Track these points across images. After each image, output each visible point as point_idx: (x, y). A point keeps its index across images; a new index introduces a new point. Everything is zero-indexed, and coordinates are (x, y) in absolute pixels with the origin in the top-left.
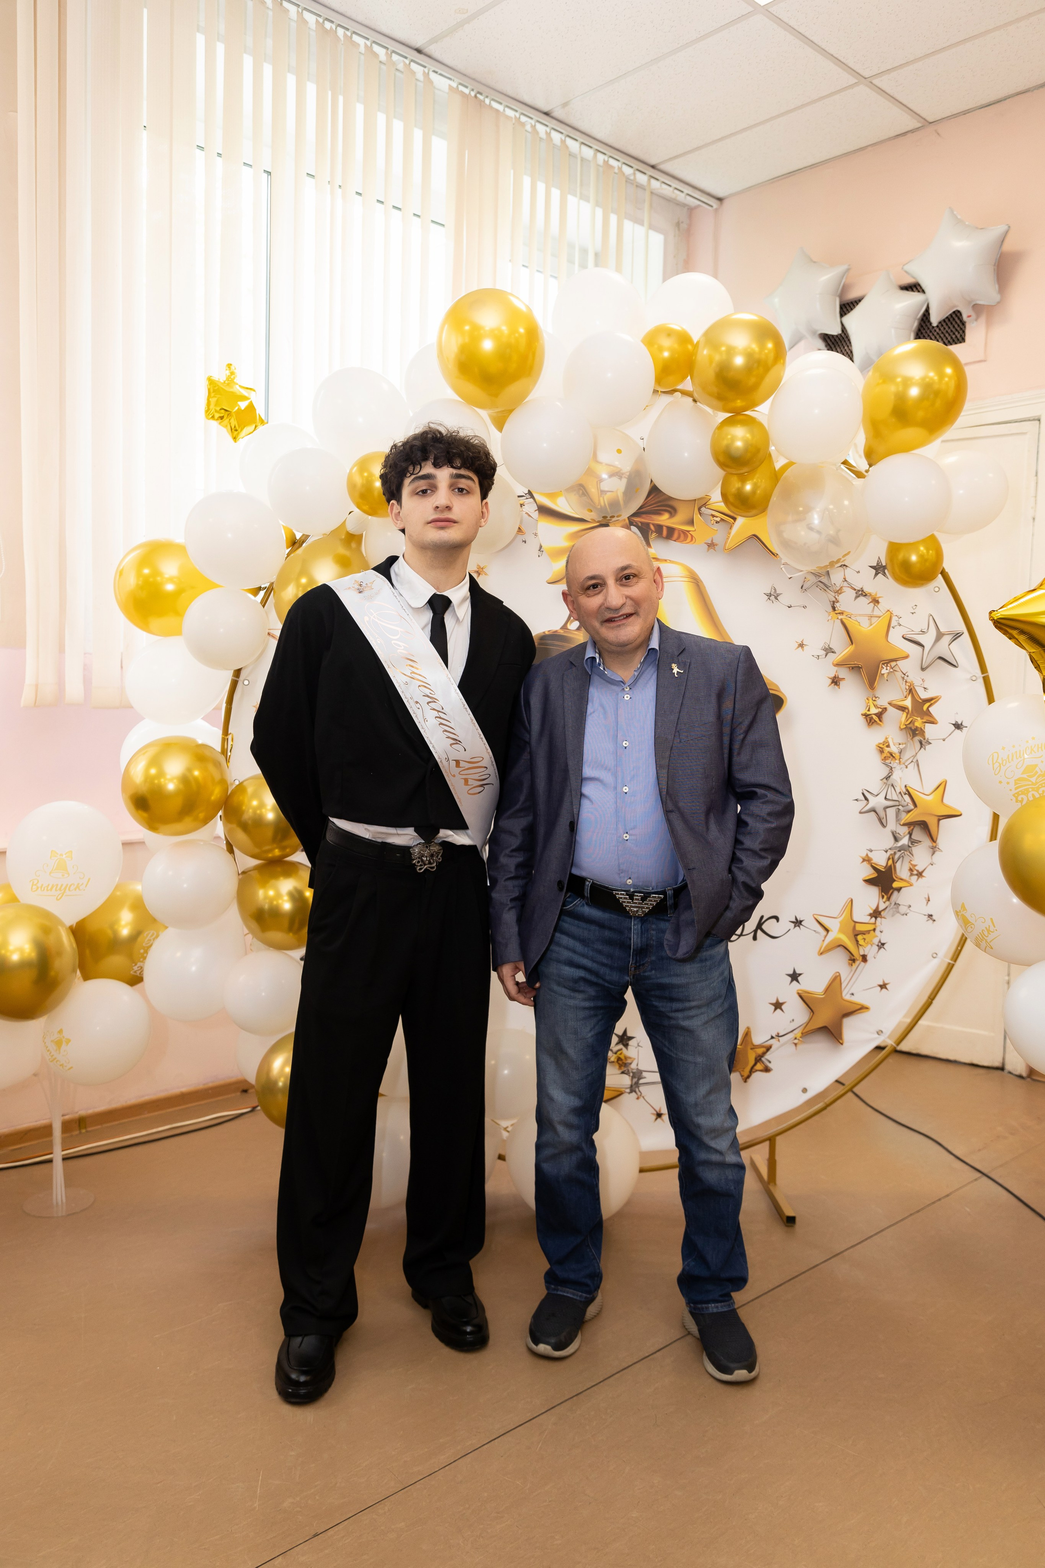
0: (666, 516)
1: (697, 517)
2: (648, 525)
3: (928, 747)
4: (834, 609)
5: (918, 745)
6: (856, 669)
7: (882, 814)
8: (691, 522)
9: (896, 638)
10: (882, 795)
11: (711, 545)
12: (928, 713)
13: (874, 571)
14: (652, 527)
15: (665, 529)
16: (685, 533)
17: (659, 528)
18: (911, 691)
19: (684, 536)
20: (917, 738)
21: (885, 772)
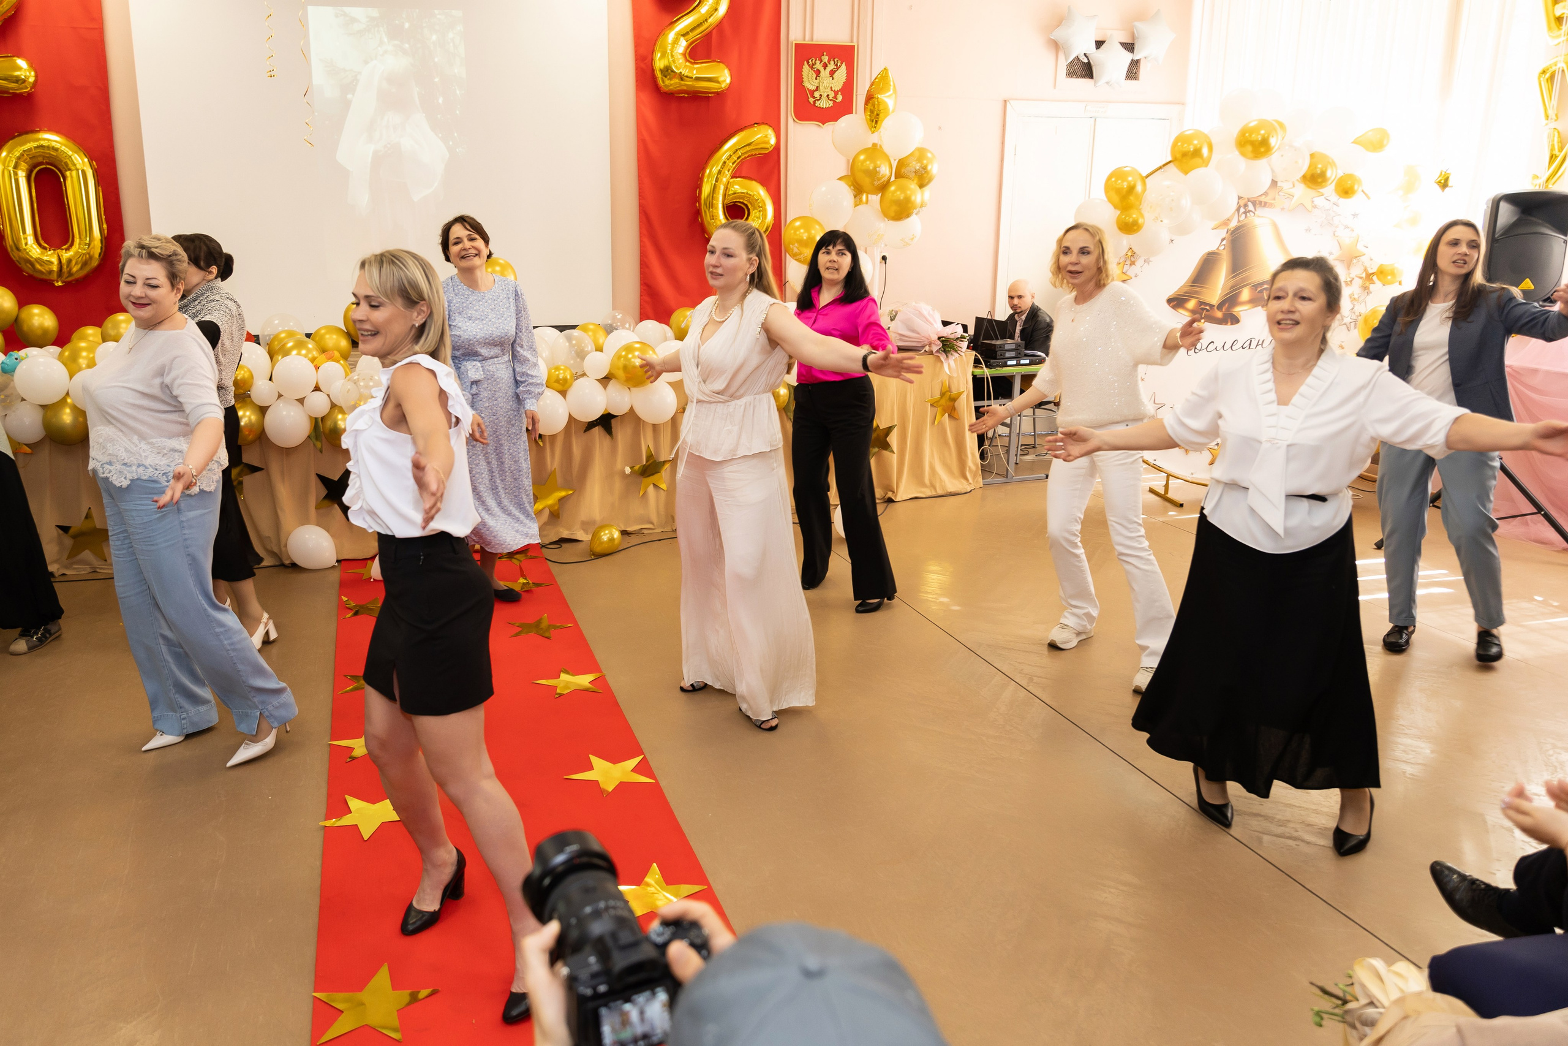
0: (1264, 197)
1: (1277, 196)
2: (1256, 201)
3: (1371, 295)
4: (1334, 234)
5: (1367, 294)
6: (1342, 261)
7: (1349, 326)
8: (1274, 199)
9: (1360, 247)
10: (1349, 317)
11: (1283, 209)
12: (1372, 279)
13: (1353, 217)
14: (1257, 202)
15: (1263, 203)
16: (1271, 204)
17: (1260, 202)
18: (1365, 270)
19: (1271, 205)
20: (1366, 291)
21: (1352, 306)
